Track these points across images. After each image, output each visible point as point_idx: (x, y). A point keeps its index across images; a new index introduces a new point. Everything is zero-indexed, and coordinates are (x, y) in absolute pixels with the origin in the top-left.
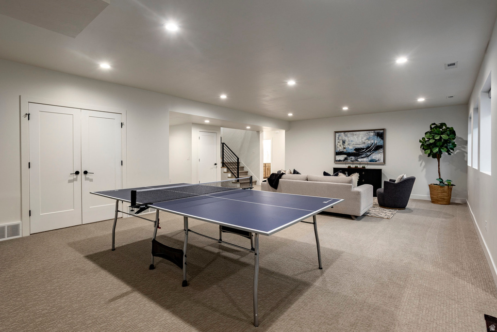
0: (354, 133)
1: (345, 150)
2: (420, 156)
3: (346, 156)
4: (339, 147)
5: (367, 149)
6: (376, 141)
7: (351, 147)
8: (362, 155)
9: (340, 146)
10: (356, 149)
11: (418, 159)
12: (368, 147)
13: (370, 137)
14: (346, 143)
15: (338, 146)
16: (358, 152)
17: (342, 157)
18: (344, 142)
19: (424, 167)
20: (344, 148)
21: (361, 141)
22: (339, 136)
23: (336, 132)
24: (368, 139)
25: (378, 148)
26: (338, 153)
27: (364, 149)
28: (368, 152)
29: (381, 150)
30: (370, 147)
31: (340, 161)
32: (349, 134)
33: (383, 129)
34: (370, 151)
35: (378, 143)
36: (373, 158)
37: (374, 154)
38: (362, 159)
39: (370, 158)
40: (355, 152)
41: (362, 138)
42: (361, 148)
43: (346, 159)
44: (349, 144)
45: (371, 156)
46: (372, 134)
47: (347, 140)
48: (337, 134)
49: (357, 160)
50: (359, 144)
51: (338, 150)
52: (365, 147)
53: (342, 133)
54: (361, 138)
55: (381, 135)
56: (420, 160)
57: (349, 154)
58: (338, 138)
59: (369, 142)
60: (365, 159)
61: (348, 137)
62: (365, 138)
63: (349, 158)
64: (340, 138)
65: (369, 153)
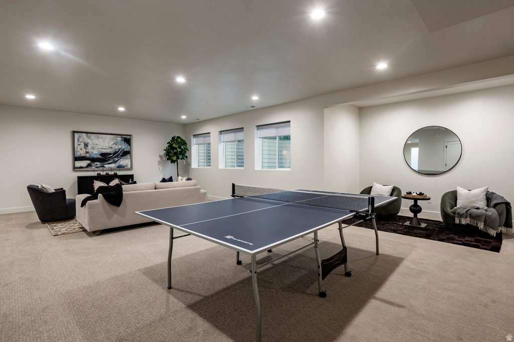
0: (100, 135)
1: (88, 155)
2: (159, 161)
3: (89, 162)
4: (79, 150)
5: (114, 154)
6: (123, 147)
7: (95, 152)
8: (109, 160)
9: (81, 149)
10: (102, 154)
11: (157, 164)
12: (116, 153)
13: (117, 142)
14: (90, 147)
15: (79, 149)
16: (104, 158)
17: (84, 163)
18: (86, 145)
19: (162, 171)
20: (87, 152)
21: (107, 145)
22: (80, 137)
23: (74, 132)
24: (116, 144)
25: (126, 153)
26: (76, 159)
27: (111, 154)
28: (115, 157)
29: (128, 156)
30: (118, 152)
31: (81, 167)
32: (93, 136)
33: (130, 136)
34: (117, 156)
35: (125, 149)
36: (121, 164)
37: (121, 160)
38: (109, 165)
39: (117, 164)
40: (101, 157)
41: (109, 142)
42: (108, 153)
43: (89, 165)
44: (93, 148)
45: (119, 161)
46: (119, 139)
47: (90, 143)
48: (76, 135)
49: (103, 166)
50: (106, 149)
51: (78, 154)
52: (112, 152)
53: (84, 134)
54: (107, 142)
55: (128, 140)
56: (159, 165)
57: (93, 160)
58: (78, 140)
59: (117, 147)
60: (112, 166)
61: (92, 140)
62: (112, 143)
63: (93, 164)
64: (81, 140)
65: (116, 159)
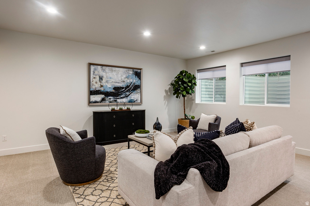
0: (114, 69)
1: (102, 89)
2: (165, 96)
3: (103, 96)
4: (94, 84)
5: (126, 88)
6: (134, 81)
7: (109, 86)
8: (121, 94)
9: (96, 83)
10: (115, 88)
11: (163, 99)
12: (128, 87)
13: (129, 75)
14: (104, 80)
15: (94, 82)
16: (117, 92)
17: (98, 98)
18: (101, 78)
19: (167, 105)
20: (102, 86)
21: (120, 79)
22: (95, 69)
23: (90, 64)
24: (127, 77)
25: (137, 87)
26: (92, 93)
27: (123, 88)
28: (127, 91)
29: (138, 90)
30: (130, 86)
31: (96, 102)
32: (107, 69)
33: (141, 69)
34: (128, 91)
35: (136, 83)
36: (132, 98)
37: (132, 94)
38: (121, 100)
39: (129, 99)
40: (114, 91)
41: (122, 76)
42: (121, 87)
43: (103, 100)
44: (107, 82)
45: (130, 96)
46: (131, 72)
47: (105, 76)
48: (92, 67)
49: (116, 101)
50: (118, 83)
51: (93, 88)
52: (124, 86)
53: (99, 67)
54: (120, 76)
55: (138, 74)
56: (164, 100)
57: (107, 94)
58: (94, 72)
59: (128, 81)
60: (124, 100)
61: (106, 73)
62: (124, 76)
63: (107, 99)
64: (96, 73)
65: (128, 93)
